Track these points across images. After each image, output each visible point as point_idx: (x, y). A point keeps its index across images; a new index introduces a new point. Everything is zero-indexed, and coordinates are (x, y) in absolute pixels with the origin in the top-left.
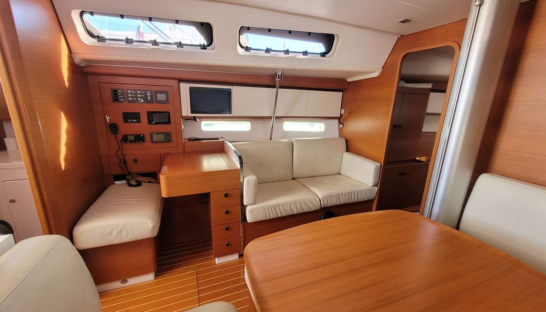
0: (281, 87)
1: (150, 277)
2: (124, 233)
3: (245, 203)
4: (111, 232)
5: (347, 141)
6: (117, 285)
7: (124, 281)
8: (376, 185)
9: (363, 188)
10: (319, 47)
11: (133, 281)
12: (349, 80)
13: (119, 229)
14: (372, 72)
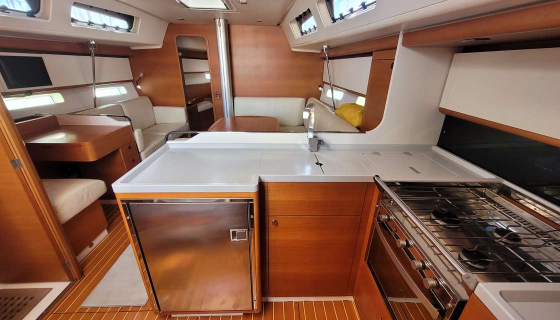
0: (96, 55)
1: (105, 233)
2: (91, 195)
3: (140, 151)
4: (82, 197)
5: (150, 98)
6: (88, 250)
7: (91, 245)
8: (187, 122)
9: (183, 125)
10: (123, 24)
11: (97, 242)
12: (132, 48)
13: (87, 192)
14: (156, 45)
